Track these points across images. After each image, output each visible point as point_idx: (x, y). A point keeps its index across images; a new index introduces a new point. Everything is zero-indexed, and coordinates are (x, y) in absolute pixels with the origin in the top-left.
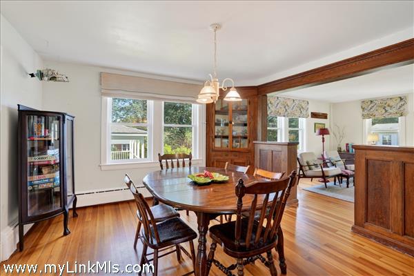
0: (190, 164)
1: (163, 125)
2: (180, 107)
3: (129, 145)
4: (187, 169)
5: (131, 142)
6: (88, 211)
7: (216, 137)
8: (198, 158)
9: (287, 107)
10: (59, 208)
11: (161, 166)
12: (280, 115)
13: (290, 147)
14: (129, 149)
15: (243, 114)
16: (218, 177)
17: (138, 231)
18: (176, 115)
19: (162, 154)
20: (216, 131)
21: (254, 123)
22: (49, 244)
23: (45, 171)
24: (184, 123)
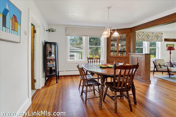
0: (99, 62)
1: (89, 46)
2: (96, 38)
3: (74, 55)
4: (98, 63)
5: (75, 54)
6: (62, 77)
7: (111, 51)
8: (103, 60)
9: (148, 37)
10: (55, 74)
11: (88, 62)
12: (144, 40)
13: (146, 55)
14: (74, 57)
15: (124, 41)
16: (109, 65)
17: (80, 83)
18: (95, 42)
19: (88, 58)
20: (111, 48)
21: (129, 45)
22: (53, 85)
23: (51, 61)
24: (98, 45)
